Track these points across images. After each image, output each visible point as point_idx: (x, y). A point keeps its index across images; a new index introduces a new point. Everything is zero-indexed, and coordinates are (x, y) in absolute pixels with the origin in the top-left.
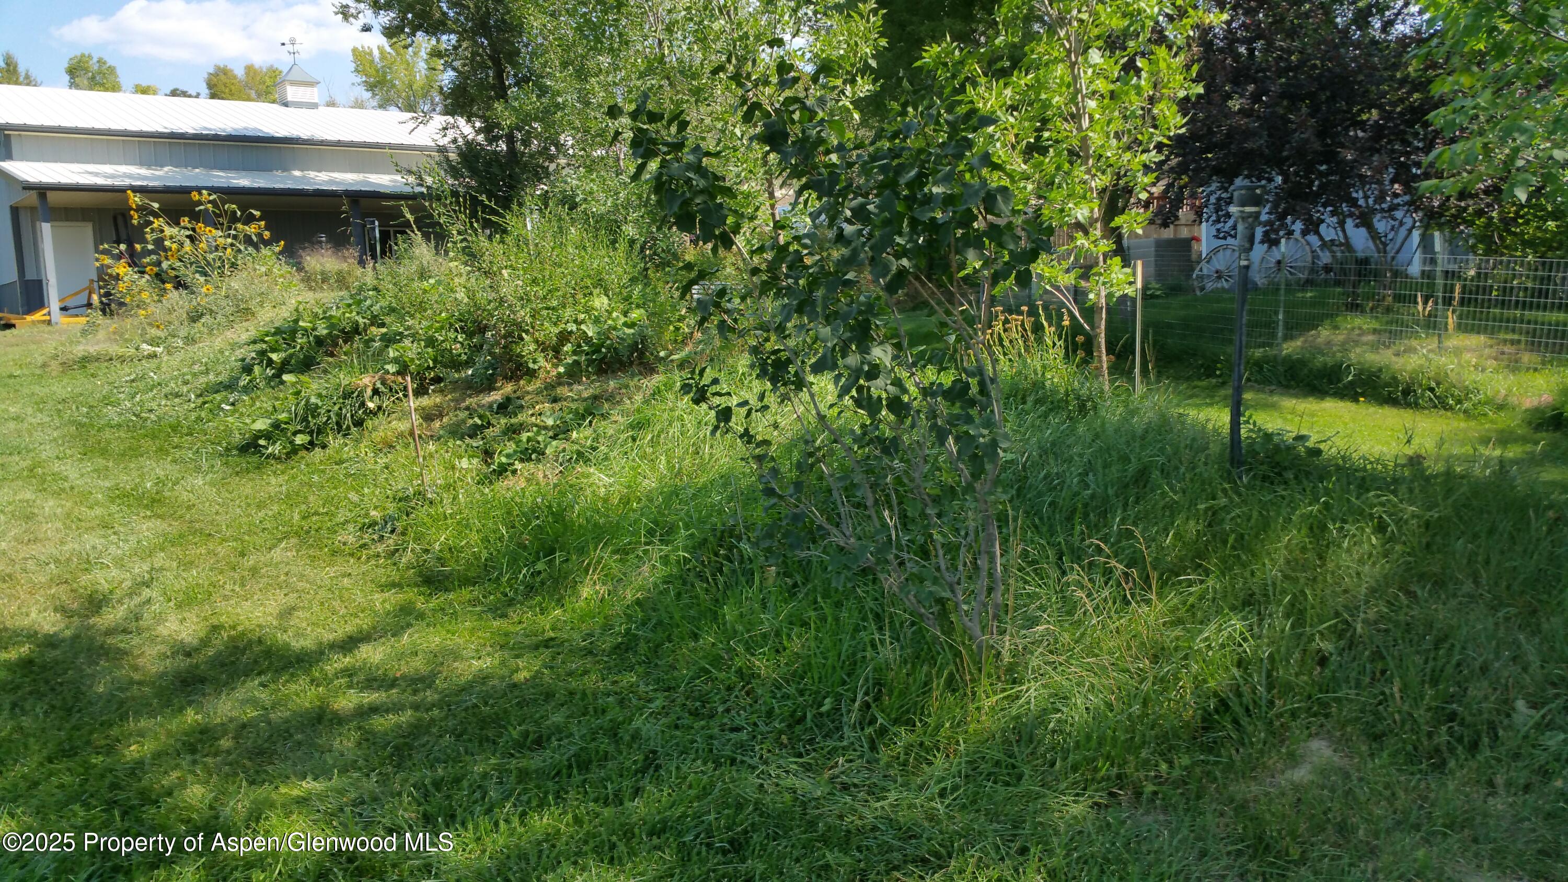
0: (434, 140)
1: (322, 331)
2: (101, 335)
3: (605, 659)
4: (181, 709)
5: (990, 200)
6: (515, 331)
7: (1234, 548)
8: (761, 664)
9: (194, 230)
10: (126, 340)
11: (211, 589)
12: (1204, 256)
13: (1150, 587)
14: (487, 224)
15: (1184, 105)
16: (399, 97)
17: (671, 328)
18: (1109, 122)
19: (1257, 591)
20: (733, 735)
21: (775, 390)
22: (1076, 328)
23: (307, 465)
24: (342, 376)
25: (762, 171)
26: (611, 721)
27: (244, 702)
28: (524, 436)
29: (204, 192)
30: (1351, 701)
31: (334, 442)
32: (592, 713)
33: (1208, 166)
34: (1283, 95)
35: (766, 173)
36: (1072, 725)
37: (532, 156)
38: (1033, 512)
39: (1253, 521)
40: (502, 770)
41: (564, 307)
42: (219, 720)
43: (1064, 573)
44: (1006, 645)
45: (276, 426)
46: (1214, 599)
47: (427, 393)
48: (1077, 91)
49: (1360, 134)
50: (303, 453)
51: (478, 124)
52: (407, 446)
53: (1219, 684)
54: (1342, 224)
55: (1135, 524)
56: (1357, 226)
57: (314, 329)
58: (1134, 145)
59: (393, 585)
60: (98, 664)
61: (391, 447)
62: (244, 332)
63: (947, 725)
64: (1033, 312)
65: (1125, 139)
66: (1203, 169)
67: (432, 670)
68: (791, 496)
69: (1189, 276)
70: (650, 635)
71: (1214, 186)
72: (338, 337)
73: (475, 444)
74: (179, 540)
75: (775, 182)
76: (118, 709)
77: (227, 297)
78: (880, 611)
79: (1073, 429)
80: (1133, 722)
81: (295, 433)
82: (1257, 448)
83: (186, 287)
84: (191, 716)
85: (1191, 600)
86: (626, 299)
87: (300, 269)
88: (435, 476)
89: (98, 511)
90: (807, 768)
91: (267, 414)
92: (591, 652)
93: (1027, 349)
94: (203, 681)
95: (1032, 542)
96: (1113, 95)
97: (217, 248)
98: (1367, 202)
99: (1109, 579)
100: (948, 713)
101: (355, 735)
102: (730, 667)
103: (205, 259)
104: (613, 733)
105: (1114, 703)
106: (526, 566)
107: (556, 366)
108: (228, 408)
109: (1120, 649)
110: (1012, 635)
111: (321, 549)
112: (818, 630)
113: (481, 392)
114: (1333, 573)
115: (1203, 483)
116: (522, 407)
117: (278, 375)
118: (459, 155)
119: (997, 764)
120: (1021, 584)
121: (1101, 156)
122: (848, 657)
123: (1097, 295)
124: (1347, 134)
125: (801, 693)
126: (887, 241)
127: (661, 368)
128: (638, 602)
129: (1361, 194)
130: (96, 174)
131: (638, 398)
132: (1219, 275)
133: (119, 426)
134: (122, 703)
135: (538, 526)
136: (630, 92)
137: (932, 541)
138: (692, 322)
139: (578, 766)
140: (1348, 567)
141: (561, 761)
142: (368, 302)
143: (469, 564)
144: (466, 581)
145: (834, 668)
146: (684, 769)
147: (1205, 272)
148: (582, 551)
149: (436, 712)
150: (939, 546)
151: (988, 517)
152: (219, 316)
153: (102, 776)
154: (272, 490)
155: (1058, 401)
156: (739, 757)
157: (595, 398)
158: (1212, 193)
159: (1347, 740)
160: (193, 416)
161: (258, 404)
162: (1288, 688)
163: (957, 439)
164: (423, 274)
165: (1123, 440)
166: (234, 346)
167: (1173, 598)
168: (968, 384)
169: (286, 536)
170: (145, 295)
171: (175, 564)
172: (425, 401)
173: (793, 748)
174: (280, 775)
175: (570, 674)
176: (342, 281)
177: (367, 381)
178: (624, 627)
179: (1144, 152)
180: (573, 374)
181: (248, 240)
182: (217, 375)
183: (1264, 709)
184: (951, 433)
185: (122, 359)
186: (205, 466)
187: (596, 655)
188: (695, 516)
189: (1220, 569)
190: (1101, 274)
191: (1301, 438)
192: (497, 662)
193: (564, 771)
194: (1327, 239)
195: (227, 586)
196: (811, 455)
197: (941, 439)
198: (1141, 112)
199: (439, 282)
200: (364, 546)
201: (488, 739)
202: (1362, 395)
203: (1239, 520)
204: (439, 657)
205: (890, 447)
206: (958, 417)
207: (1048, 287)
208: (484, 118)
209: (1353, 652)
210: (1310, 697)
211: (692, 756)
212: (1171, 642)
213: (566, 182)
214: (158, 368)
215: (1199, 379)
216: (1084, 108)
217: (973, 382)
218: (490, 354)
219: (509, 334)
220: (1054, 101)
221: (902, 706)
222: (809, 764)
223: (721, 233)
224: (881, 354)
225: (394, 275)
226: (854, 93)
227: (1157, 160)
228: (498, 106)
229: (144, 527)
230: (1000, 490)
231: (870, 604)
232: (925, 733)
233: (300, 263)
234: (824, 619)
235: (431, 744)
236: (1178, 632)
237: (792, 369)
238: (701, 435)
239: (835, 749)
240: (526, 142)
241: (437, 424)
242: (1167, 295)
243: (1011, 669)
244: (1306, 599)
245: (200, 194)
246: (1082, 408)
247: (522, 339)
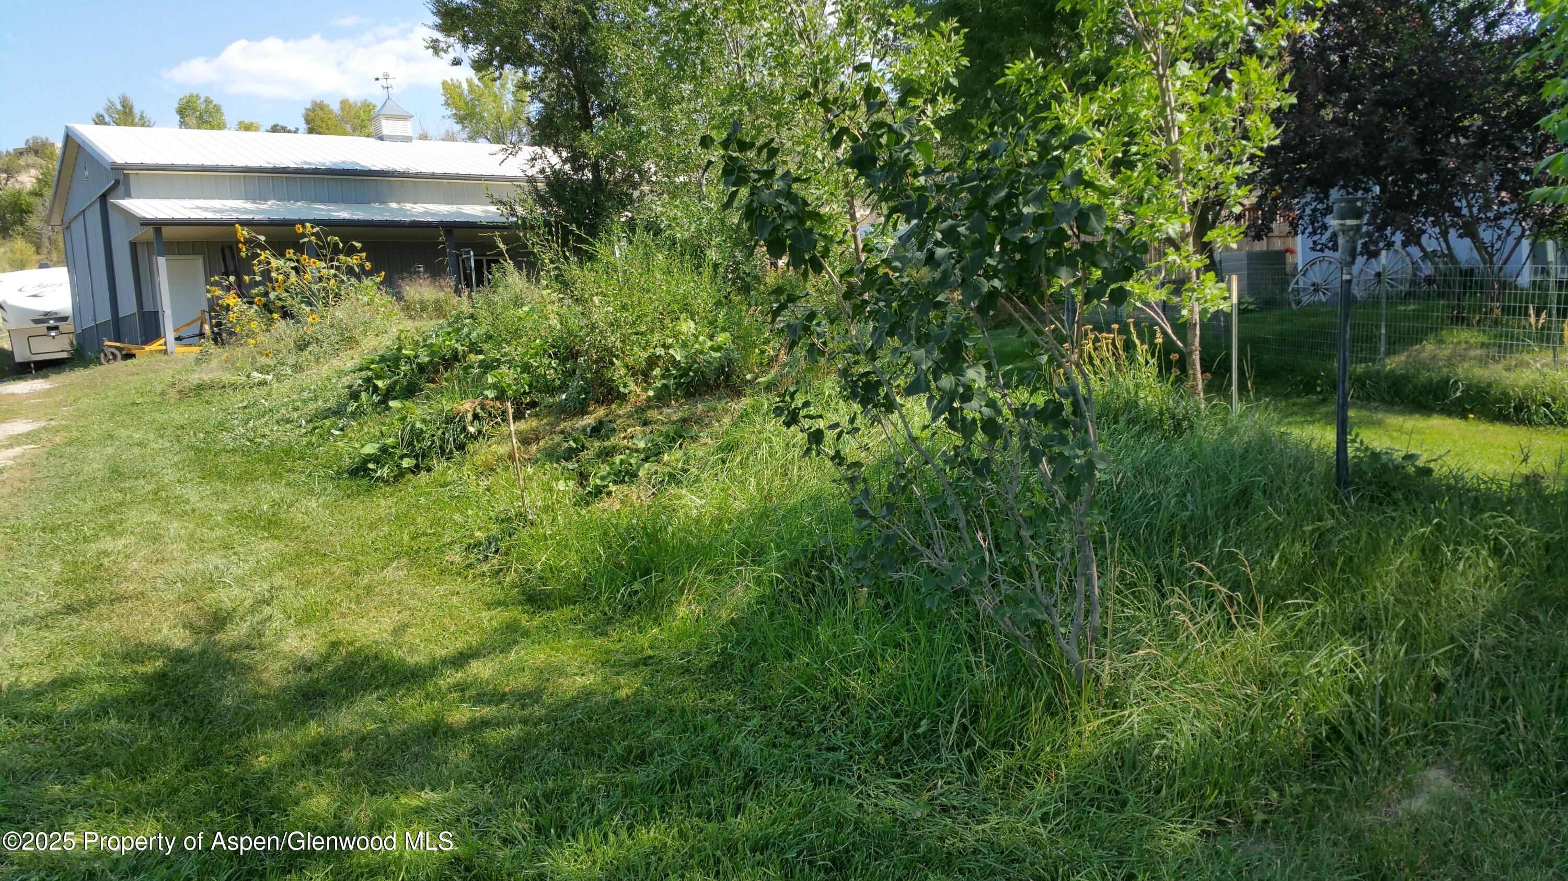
0: (524, 171)
1: (424, 359)
2: (214, 363)
3: (703, 677)
4: (304, 722)
5: (1083, 218)
6: (606, 357)
7: (1342, 571)
8: (856, 685)
9: (298, 261)
10: (238, 369)
11: (329, 606)
12: (1300, 268)
13: (1256, 610)
14: (577, 252)
15: (1276, 116)
16: (487, 128)
17: (757, 351)
18: (1200, 134)
19: (1368, 615)
20: (830, 755)
21: (865, 412)
22: (1169, 346)
23: (414, 488)
24: (444, 402)
25: (843, 193)
26: (710, 738)
27: (364, 716)
28: (617, 459)
29: (308, 225)
30: (1471, 729)
31: (439, 465)
32: (692, 729)
33: (1301, 177)
34: (1378, 103)
35: (847, 195)
36: (1177, 752)
37: (616, 184)
38: (1130, 535)
39: (1362, 543)
40: (610, 785)
41: (652, 331)
42: (340, 733)
43: (1163, 596)
44: (1106, 669)
45: (384, 450)
46: (1323, 624)
47: (524, 418)
48: (1166, 104)
49: (1462, 141)
50: (410, 476)
51: (564, 154)
52: (507, 468)
53: (1331, 711)
54: (1444, 234)
55: (1237, 546)
56: (1460, 236)
57: (416, 357)
58: (1226, 158)
59: (499, 603)
60: (225, 678)
61: (491, 469)
62: (349, 360)
63: (1048, 749)
64: (1124, 330)
65: (1217, 151)
66: (1297, 180)
67: (538, 687)
68: (884, 517)
69: (1284, 290)
70: (746, 654)
71: (1309, 197)
72: (439, 364)
73: (570, 467)
74: (296, 560)
75: (855, 203)
76: (244, 722)
77: (332, 326)
78: (973, 633)
79: (1169, 450)
80: (1241, 750)
81: (401, 458)
82: (1364, 467)
83: (292, 317)
84: (314, 729)
85: (1300, 624)
86: (711, 323)
87: (400, 297)
88: (534, 498)
89: (219, 532)
90: (906, 788)
91: (374, 439)
92: (688, 671)
93: (1118, 366)
94: (323, 695)
95: (1129, 564)
96: (1203, 108)
97: (321, 279)
98: (1471, 212)
99: (1212, 602)
100: (1048, 737)
101: (469, 748)
102: (824, 687)
103: (310, 289)
104: (713, 749)
105: (1222, 729)
106: (623, 585)
107: (645, 390)
108: (337, 433)
109: (1226, 674)
110: (1111, 659)
111: (430, 568)
112: (912, 651)
113: (574, 416)
114: (1447, 597)
115: (1308, 504)
116: (614, 430)
117: (384, 401)
118: (547, 185)
119: (1100, 789)
120: (1118, 607)
121: (1191, 169)
122: (943, 678)
123: (1191, 311)
124: (1448, 142)
125: (897, 714)
126: (977, 262)
127: (748, 391)
128: (733, 622)
129: (1464, 203)
130: (206, 209)
131: (727, 420)
132: (1316, 288)
133: (234, 450)
134: (248, 716)
135: (634, 546)
136: (712, 119)
137: (1028, 562)
138: (777, 345)
139: (680, 782)
140: (1464, 591)
141: (664, 776)
142: (466, 330)
143: (569, 583)
144: (567, 600)
145: (929, 689)
146: (784, 787)
147: (1301, 285)
148: (676, 571)
149: (544, 726)
150: (1033, 568)
151: (1084, 539)
152: (325, 345)
153: (234, 785)
154: (383, 512)
155: (1152, 421)
156: (837, 777)
157: (684, 420)
158: (1306, 204)
159: (1467, 770)
160: (305, 441)
161: (366, 429)
162: (1403, 716)
163: (1051, 461)
164: (518, 302)
165: (1222, 459)
166: (341, 373)
167: (1280, 623)
168: (1061, 404)
169: (397, 556)
170: (254, 325)
171: (293, 583)
172: (523, 425)
173: (890, 768)
174: (399, 786)
175: (669, 691)
176: (439, 309)
177: (467, 406)
178: (720, 646)
179: (1236, 163)
180: (662, 398)
181: (350, 271)
182: (325, 402)
183: (1378, 736)
184: (1044, 454)
185: (234, 387)
186: (318, 488)
187: (693, 674)
188: (787, 537)
189: (1329, 592)
190: (1194, 290)
191: (1409, 457)
192: (599, 679)
193: (668, 786)
194: (1429, 249)
195: (344, 604)
196: (902, 476)
197: (1035, 461)
198: (1233, 124)
199: (532, 310)
200: (470, 566)
201: (593, 754)
202: (1471, 412)
203: (1347, 543)
204: (546, 674)
205: (982, 469)
206: (1050, 438)
207: (1138, 304)
208: (571, 148)
209: (1470, 679)
210: (1426, 725)
211: (792, 774)
212: (1280, 667)
213: (650, 209)
214: (269, 395)
215: (1298, 396)
216: (1173, 121)
217: (1067, 403)
218: (582, 378)
219: (601, 359)
220: (1142, 115)
221: (1000, 729)
222: (907, 785)
223: (811, 258)
224: (976, 376)
225: (490, 304)
226: (935, 113)
227: (1250, 171)
228: (585, 136)
229: (263, 548)
230: (1095, 512)
231: (964, 626)
232: (1024, 757)
233: (399, 293)
234: (917, 640)
235: (540, 757)
236: (1287, 657)
237: (882, 391)
238: (789, 456)
239: (933, 771)
240: (611, 171)
241: (534, 447)
242: (1261, 310)
243: (1110, 694)
244: (1419, 622)
245: (304, 227)
246: (1177, 426)
247: (612, 364)
